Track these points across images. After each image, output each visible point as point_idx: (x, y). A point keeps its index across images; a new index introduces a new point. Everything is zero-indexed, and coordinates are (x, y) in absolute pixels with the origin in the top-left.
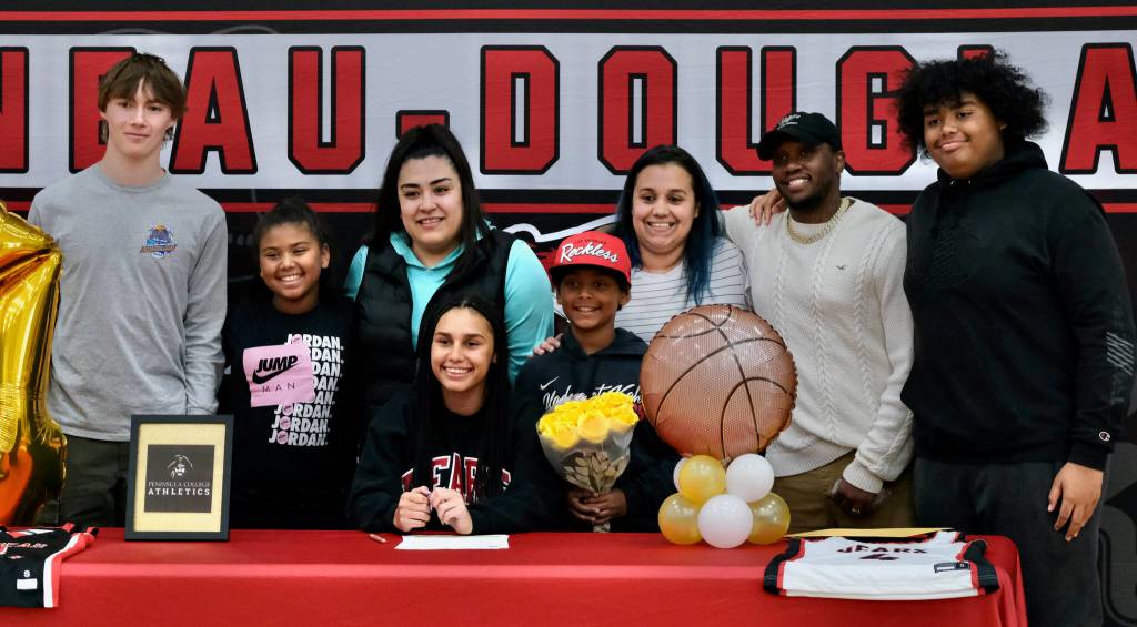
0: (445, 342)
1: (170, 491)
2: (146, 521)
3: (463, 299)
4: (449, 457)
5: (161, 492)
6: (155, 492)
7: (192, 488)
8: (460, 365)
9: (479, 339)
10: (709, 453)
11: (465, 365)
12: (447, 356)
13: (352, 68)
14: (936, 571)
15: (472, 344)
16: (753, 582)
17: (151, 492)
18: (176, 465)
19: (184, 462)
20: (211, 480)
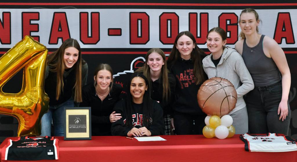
0: (134, 86)
1: (75, 127)
2: (69, 135)
3: (137, 75)
4: (135, 115)
5: (73, 127)
6: (71, 127)
7: (81, 126)
8: (138, 91)
9: (142, 84)
10: (217, 115)
11: (139, 91)
12: (135, 89)
13: (96, 17)
14: (288, 144)
15: (141, 86)
16: (242, 148)
17: (70, 127)
18: (76, 120)
19: (78, 119)
20: (86, 124)
